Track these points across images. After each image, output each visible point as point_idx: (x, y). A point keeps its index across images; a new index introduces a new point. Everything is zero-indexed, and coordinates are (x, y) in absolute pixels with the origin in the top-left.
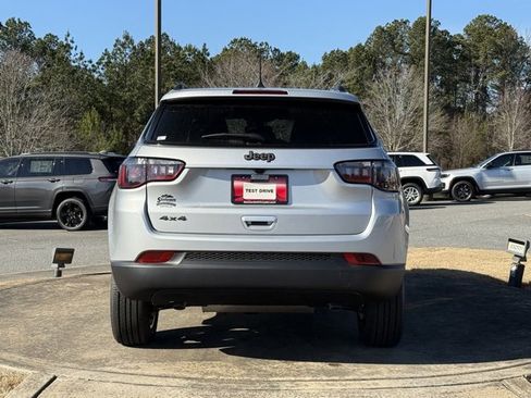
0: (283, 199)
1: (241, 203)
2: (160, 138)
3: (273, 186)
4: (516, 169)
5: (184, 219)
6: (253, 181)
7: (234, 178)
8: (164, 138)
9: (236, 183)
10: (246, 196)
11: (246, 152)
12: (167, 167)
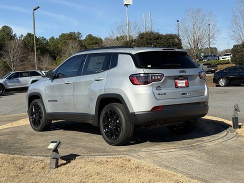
0: (187, 85)
1: (178, 87)
2: (148, 66)
3: (184, 81)
4: (21, 79)
5: (165, 94)
6: (180, 80)
7: (175, 79)
8: (150, 66)
9: (176, 81)
10: (179, 85)
11: (179, 70)
12: (155, 76)
